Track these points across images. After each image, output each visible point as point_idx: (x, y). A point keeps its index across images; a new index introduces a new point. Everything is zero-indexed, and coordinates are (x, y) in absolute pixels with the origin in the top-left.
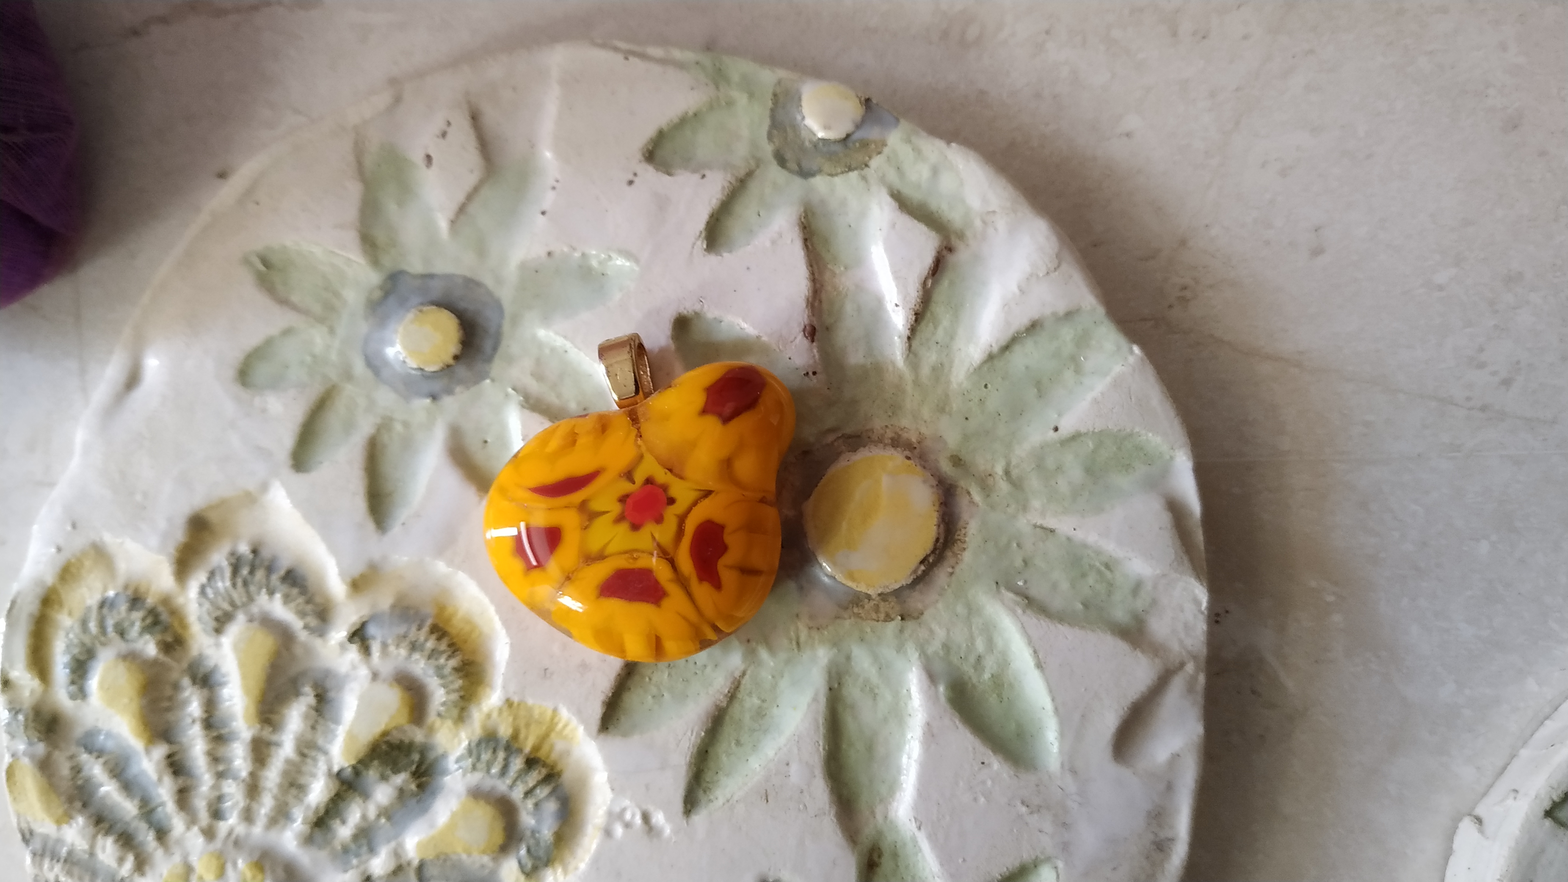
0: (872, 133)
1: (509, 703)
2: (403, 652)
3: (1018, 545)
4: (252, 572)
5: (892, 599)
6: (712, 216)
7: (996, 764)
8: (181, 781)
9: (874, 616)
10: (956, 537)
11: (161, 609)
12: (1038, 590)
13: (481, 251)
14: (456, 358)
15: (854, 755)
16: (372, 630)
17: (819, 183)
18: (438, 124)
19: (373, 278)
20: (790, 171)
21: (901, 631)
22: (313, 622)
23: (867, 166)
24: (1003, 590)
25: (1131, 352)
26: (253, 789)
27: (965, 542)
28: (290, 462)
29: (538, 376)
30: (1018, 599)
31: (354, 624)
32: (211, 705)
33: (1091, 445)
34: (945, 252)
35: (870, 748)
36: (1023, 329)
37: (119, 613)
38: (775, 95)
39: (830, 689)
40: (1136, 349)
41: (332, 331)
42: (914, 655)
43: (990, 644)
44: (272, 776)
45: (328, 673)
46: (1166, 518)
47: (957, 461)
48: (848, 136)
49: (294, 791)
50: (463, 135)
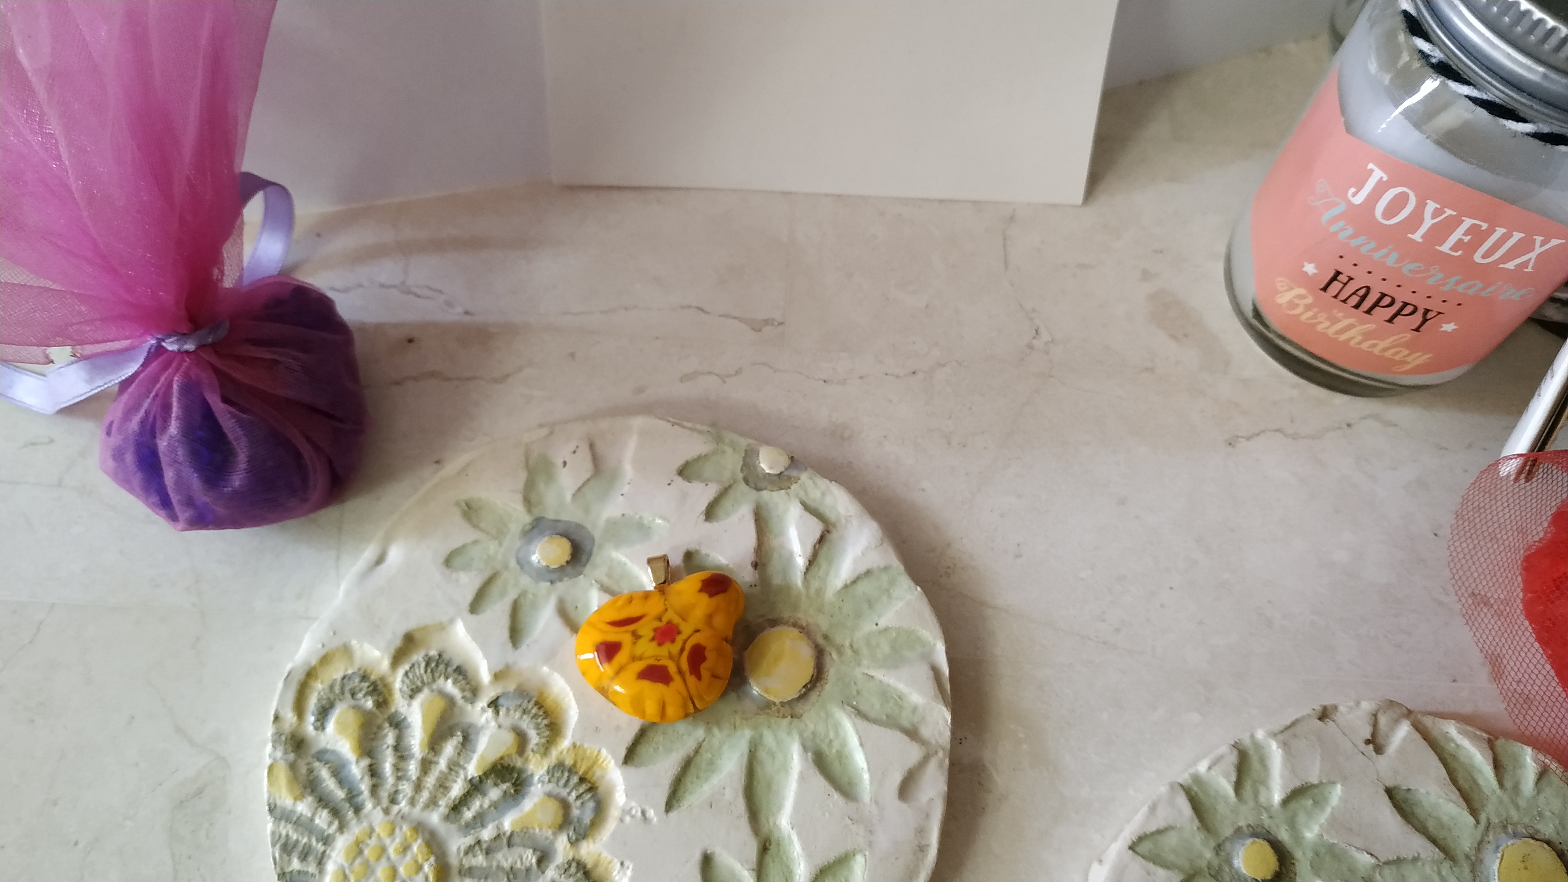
0: (794, 473)
1: (574, 745)
2: (518, 715)
3: (855, 683)
4: (437, 665)
5: (787, 706)
6: (709, 504)
7: (836, 796)
8: (375, 780)
9: (776, 714)
10: (823, 676)
11: (379, 682)
12: (864, 708)
13: (587, 511)
14: (567, 562)
15: (760, 789)
16: (501, 701)
17: (765, 494)
18: (572, 446)
19: (527, 519)
20: (751, 487)
21: (791, 723)
22: (468, 694)
23: (789, 488)
24: (846, 706)
25: (916, 589)
26: (418, 787)
27: (827, 679)
28: (468, 608)
29: (610, 575)
30: (853, 710)
31: (493, 697)
32: (399, 739)
33: (894, 635)
34: (826, 532)
35: (769, 786)
36: (863, 573)
37: (354, 683)
38: (746, 450)
39: (750, 751)
40: (919, 589)
41: (500, 544)
42: (796, 737)
43: (837, 733)
44: (431, 781)
45: (471, 726)
46: (931, 673)
47: (826, 637)
48: (781, 473)
49: (441, 790)
50: (584, 453)
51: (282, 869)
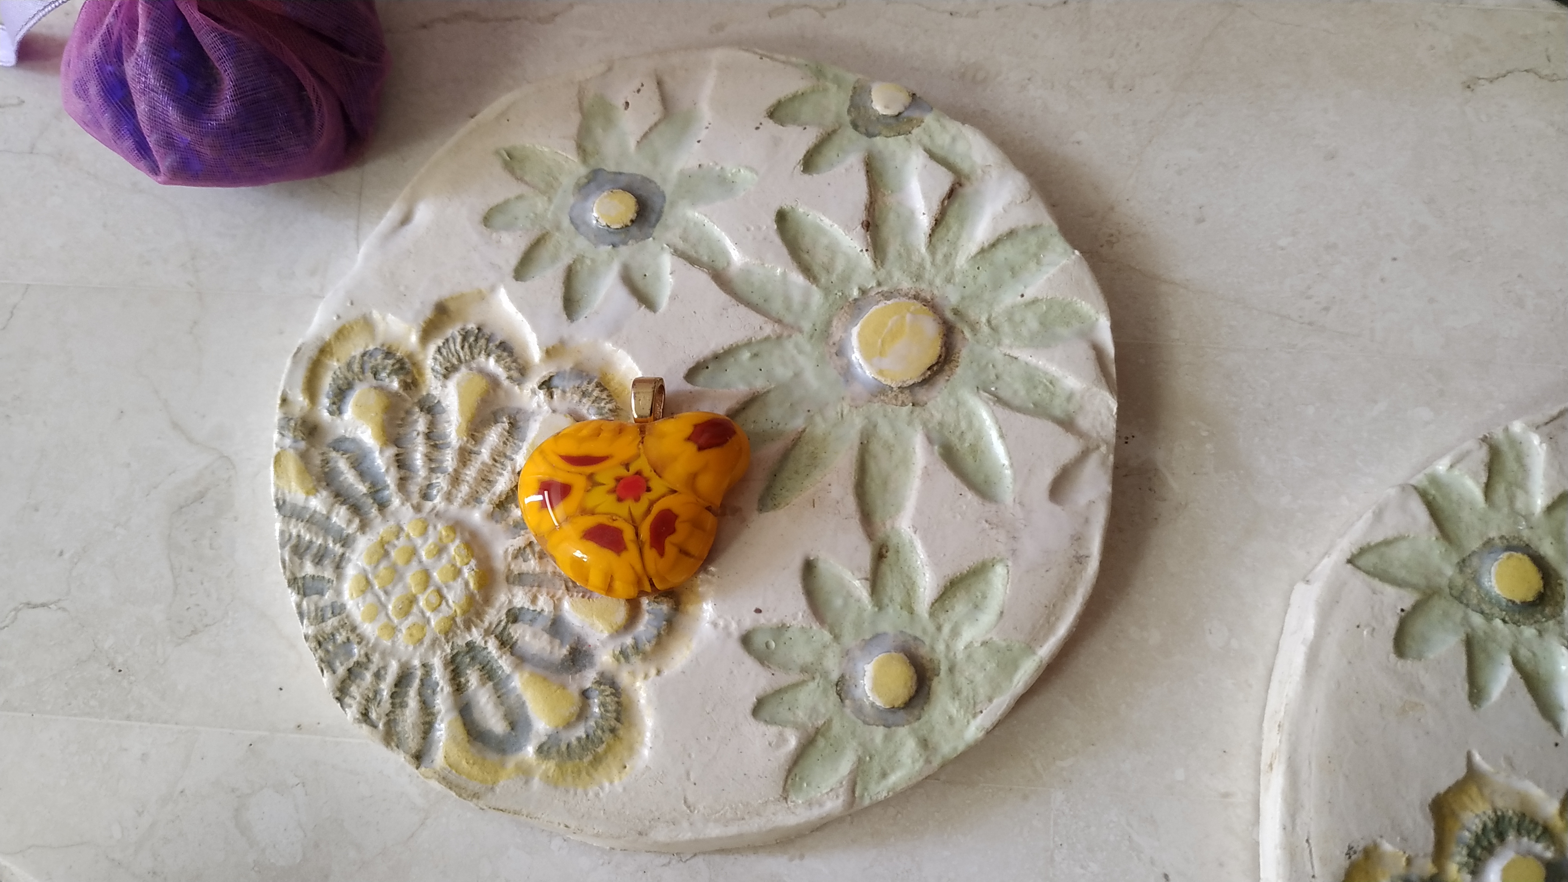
0: (915, 114)
2: (576, 398)
3: (993, 366)
4: (476, 340)
5: (907, 392)
6: (808, 152)
7: (970, 495)
8: (402, 472)
9: (894, 402)
10: (953, 358)
11: (406, 360)
12: (1006, 394)
13: (655, 162)
14: (632, 221)
15: (874, 486)
16: (556, 382)
17: (878, 140)
18: (636, 84)
19: (582, 171)
20: (861, 133)
21: (912, 412)
22: (515, 374)
23: (910, 133)
24: (981, 392)
25: (1074, 253)
26: (456, 480)
27: (958, 362)
28: (513, 274)
29: (685, 239)
30: (991, 397)
31: (544, 377)
32: (432, 426)
33: (1044, 308)
34: (957, 186)
35: (885, 483)
36: (1005, 234)
37: (376, 360)
38: (855, 88)
39: (861, 443)
40: (1077, 252)
41: (550, 200)
42: (920, 428)
43: (970, 424)
44: (471, 473)
45: (519, 411)
46: (1092, 354)
47: (956, 312)
48: (900, 114)
49: (484, 484)
50: (651, 92)
51: (293, 573)
